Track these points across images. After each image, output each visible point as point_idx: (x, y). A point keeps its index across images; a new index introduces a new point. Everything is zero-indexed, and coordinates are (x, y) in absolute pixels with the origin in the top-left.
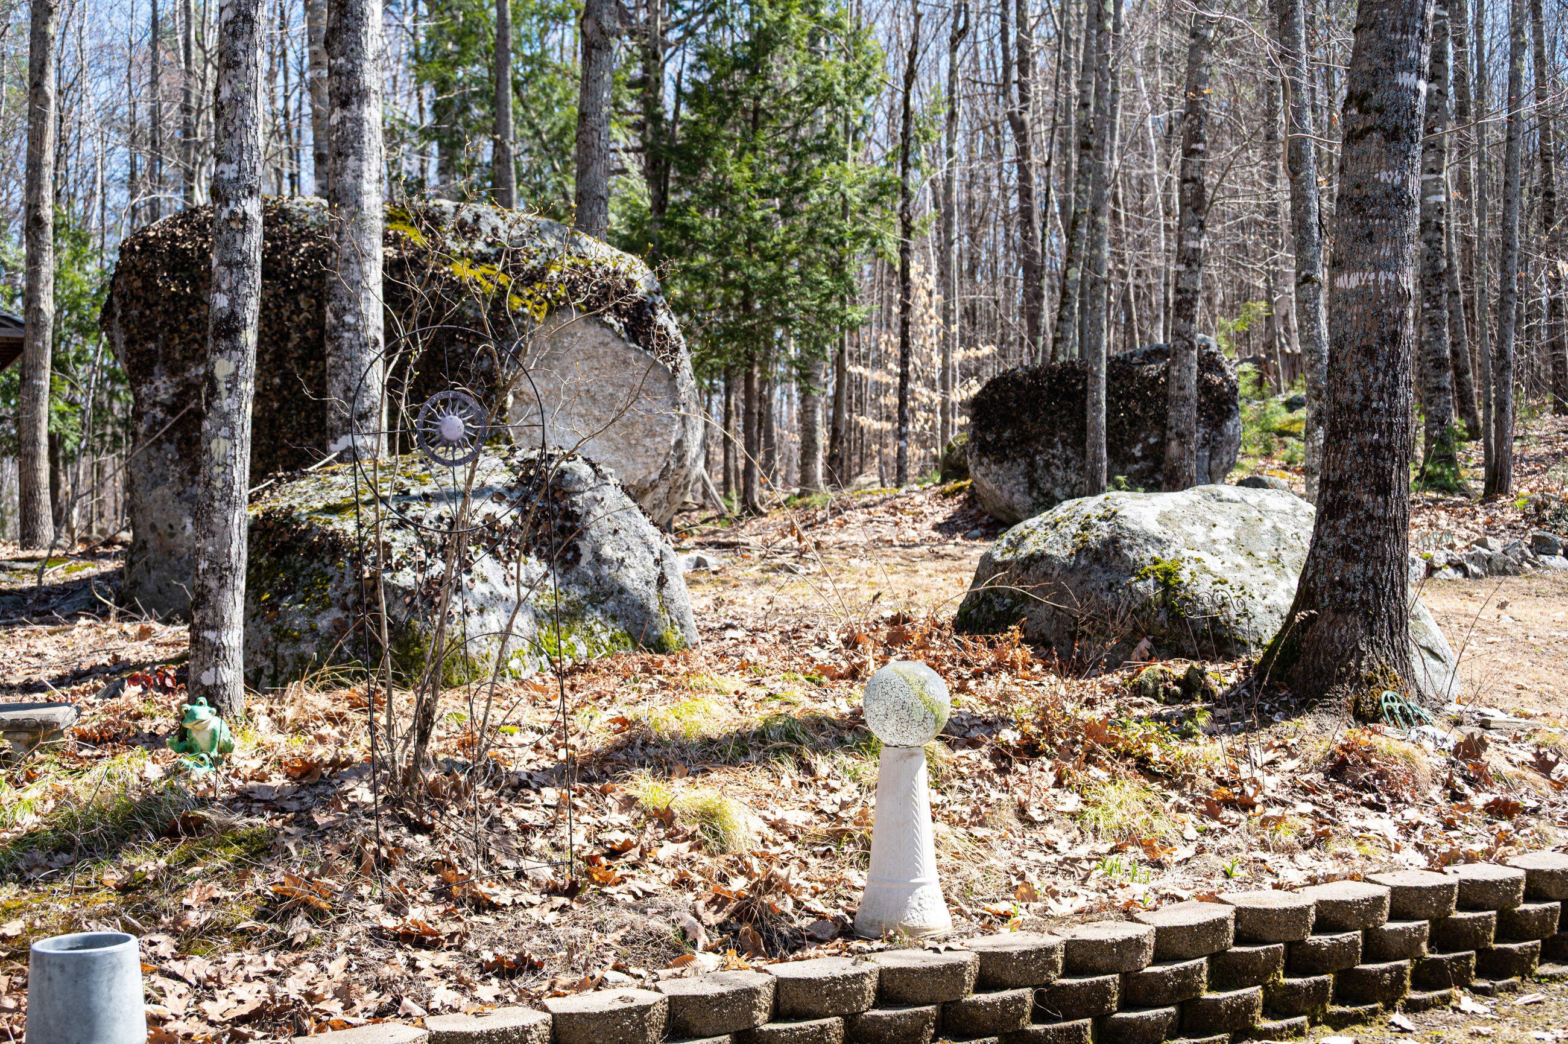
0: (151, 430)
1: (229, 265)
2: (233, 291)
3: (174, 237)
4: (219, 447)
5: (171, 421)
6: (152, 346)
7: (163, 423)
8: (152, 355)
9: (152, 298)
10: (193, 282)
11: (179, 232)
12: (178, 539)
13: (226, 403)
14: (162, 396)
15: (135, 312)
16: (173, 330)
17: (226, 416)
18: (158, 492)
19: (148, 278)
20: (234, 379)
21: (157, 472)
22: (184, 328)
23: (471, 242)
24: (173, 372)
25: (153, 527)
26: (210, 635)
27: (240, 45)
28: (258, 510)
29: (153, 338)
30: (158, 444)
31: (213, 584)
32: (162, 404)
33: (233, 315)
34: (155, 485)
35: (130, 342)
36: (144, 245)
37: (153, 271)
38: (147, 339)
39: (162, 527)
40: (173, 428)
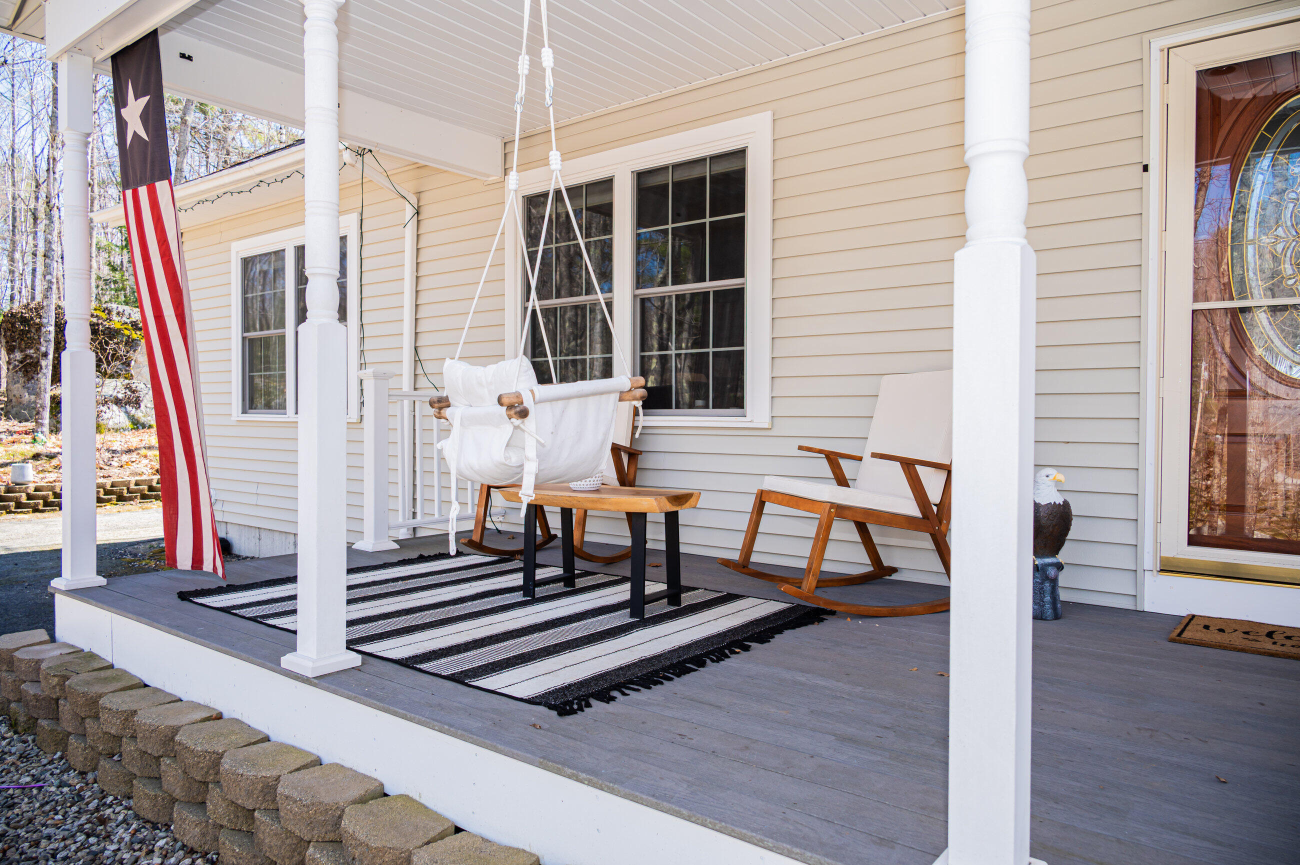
0: (14, 368)
1: (46, 341)
2: (47, 347)
3: (22, 313)
4: (43, 380)
5: (21, 365)
6: (14, 344)
7: (18, 366)
8: (14, 347)
9: (14, 330)
10: (28, 325)
11: (24, 311)
12: (23, 399)
13: (44, 371)
14: (18, 358)
15: (9, 334)
16: (22, 340)
17: (44, 374)
18: (16, 385)
19: (13, 325)
20: (47, 366)
21: (16, 380)
22: (26, 339)
23: (122, 318)
24: (22, 351)
25: (14, 396)
26: (40, 421)
27: (49, 294)
28: (52, 393)
29: (15, 342)
30: (17, 372)
31: (41, 409)
32: (18, 361)
33: (46, 352)
34: (15, 383)
35: (7, 342)
36: (12, 314)
37: (15, 323)
38: (13, 342)
39: (18, 396)
40: (22, 368)
